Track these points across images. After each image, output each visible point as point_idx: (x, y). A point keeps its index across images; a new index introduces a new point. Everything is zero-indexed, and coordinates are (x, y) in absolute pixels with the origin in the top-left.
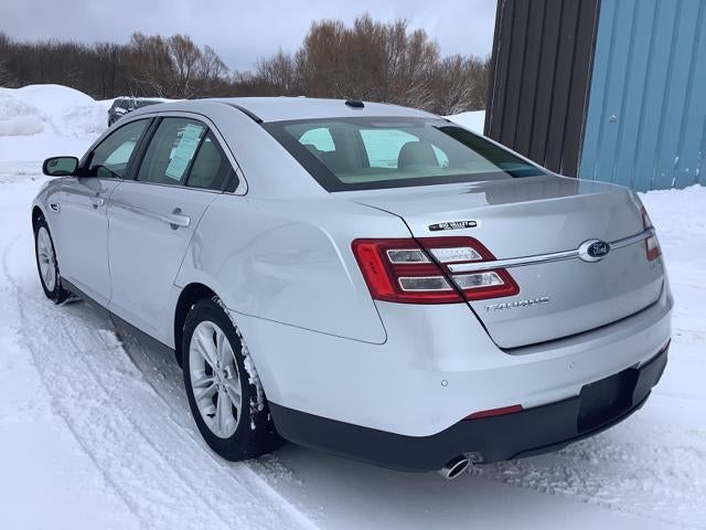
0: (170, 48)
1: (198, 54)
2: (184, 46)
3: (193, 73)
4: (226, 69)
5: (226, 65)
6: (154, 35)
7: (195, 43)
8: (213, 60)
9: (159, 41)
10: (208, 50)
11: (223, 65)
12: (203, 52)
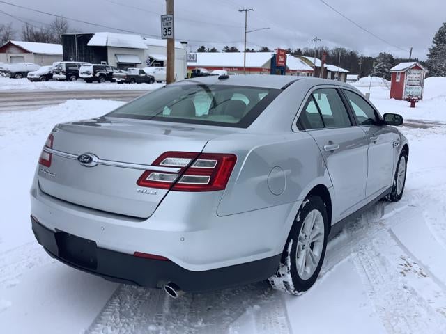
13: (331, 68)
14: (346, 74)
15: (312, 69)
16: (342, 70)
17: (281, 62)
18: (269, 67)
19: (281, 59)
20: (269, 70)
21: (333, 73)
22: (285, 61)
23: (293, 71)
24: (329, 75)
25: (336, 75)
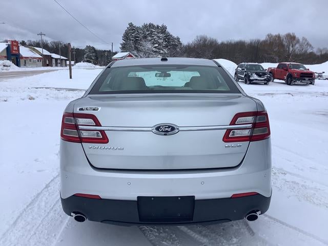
0: (284, 40)
1: (298, 41)
2: (292, 38)
3: (295, 51)
4: (312, 47)
5: (312, 45)
6: (277, 34)
7: (297, 36)
8: (306, 43)
9: (279, 37)
10: (304, 39)
11: (310, 46)
12: (301, 40)
13: (54, 56)
14: (66, 60)
15: (41, 57)
16: (62, 57)
17: (15, 50)
18: (5, 54)
19: (15, 48)
20: (5, 57)
21: (56, 60)
22: (18, 50)
23: (26, 58)
24: (54, 61)
25: (59, 61)
